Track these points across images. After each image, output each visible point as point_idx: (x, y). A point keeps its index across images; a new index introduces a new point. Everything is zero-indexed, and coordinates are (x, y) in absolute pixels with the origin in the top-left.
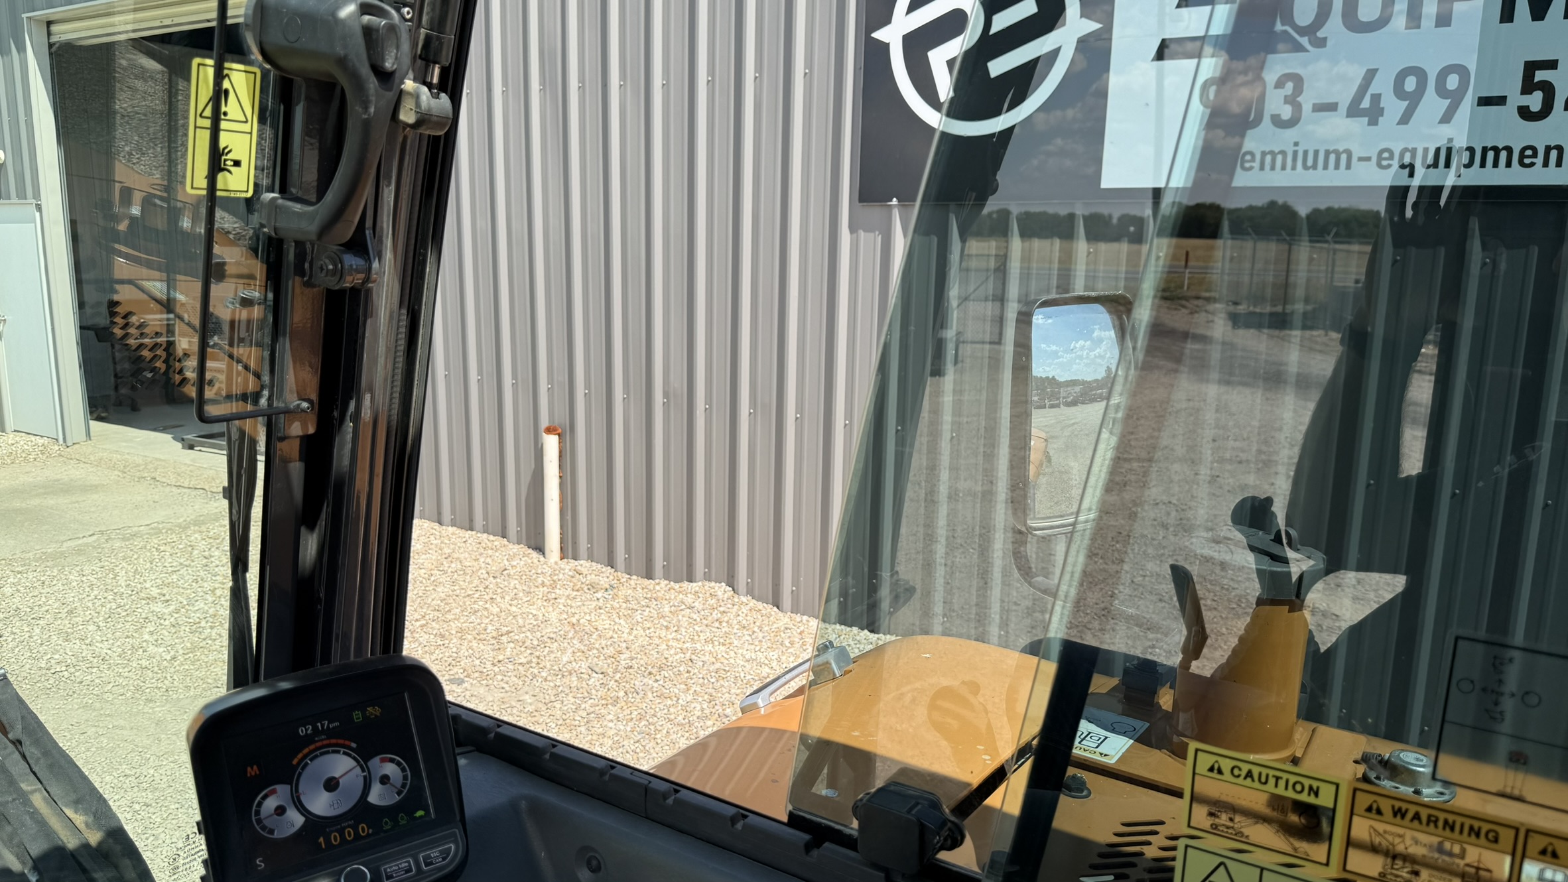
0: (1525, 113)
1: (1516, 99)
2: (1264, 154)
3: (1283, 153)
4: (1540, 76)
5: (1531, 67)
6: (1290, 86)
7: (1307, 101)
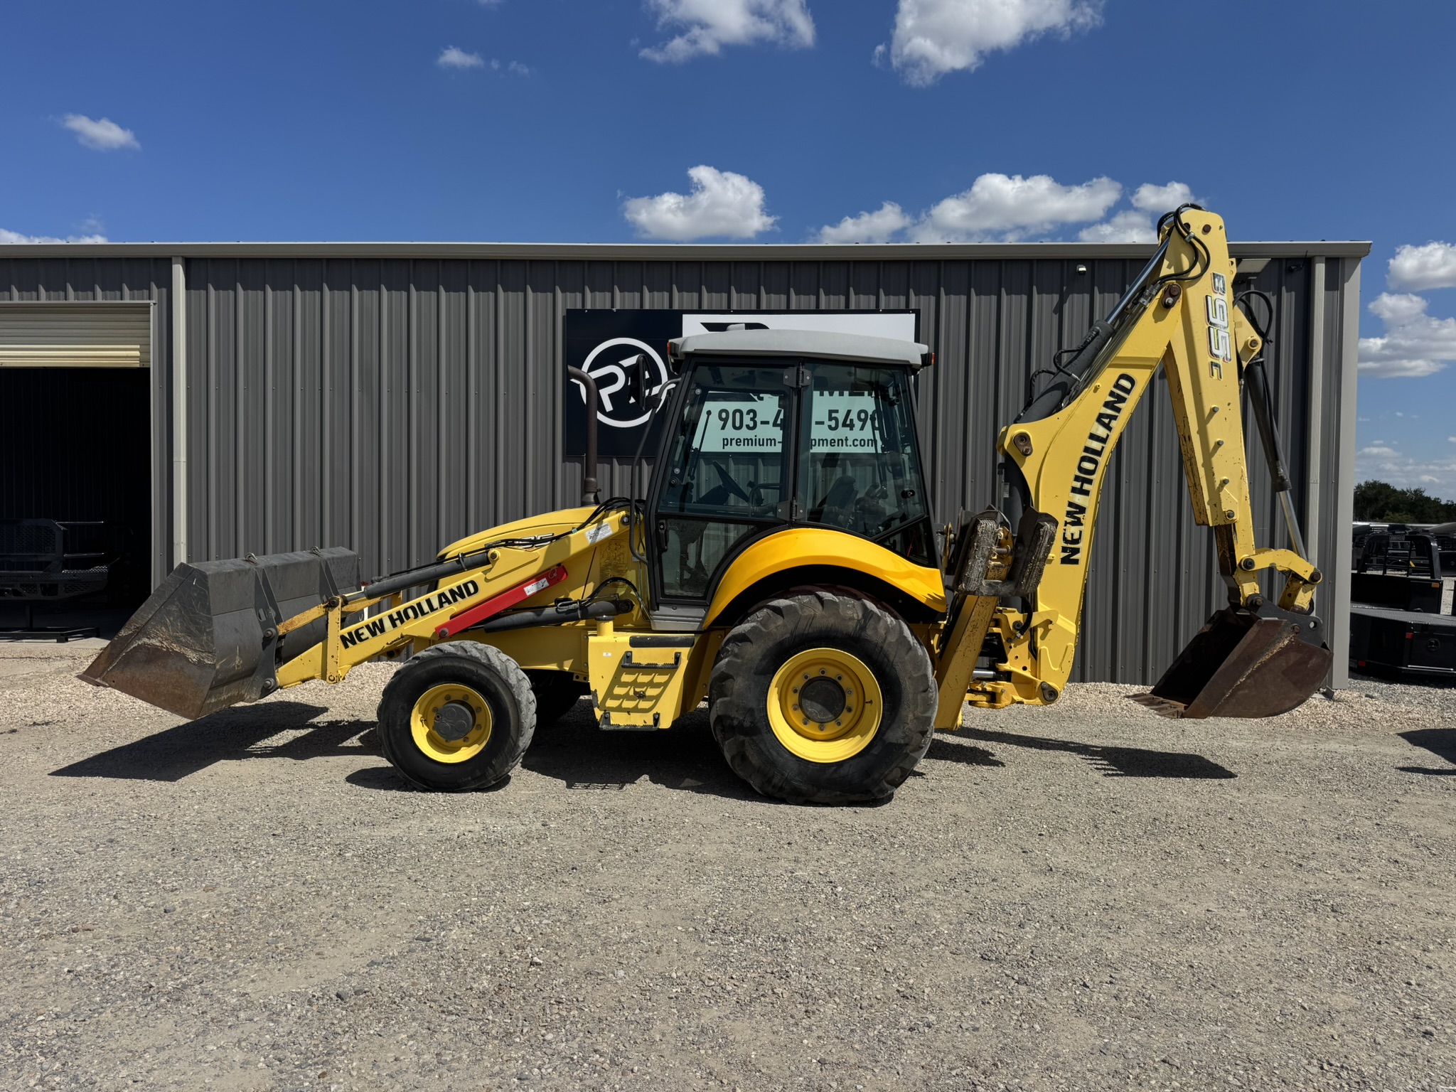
0: (830, 427)
1: (827, 423)
2: (744, 440)
3: (751, 439)
4: (834, 415)
5: (831, 412)
6: (752, 415)
7: (758, 419)
